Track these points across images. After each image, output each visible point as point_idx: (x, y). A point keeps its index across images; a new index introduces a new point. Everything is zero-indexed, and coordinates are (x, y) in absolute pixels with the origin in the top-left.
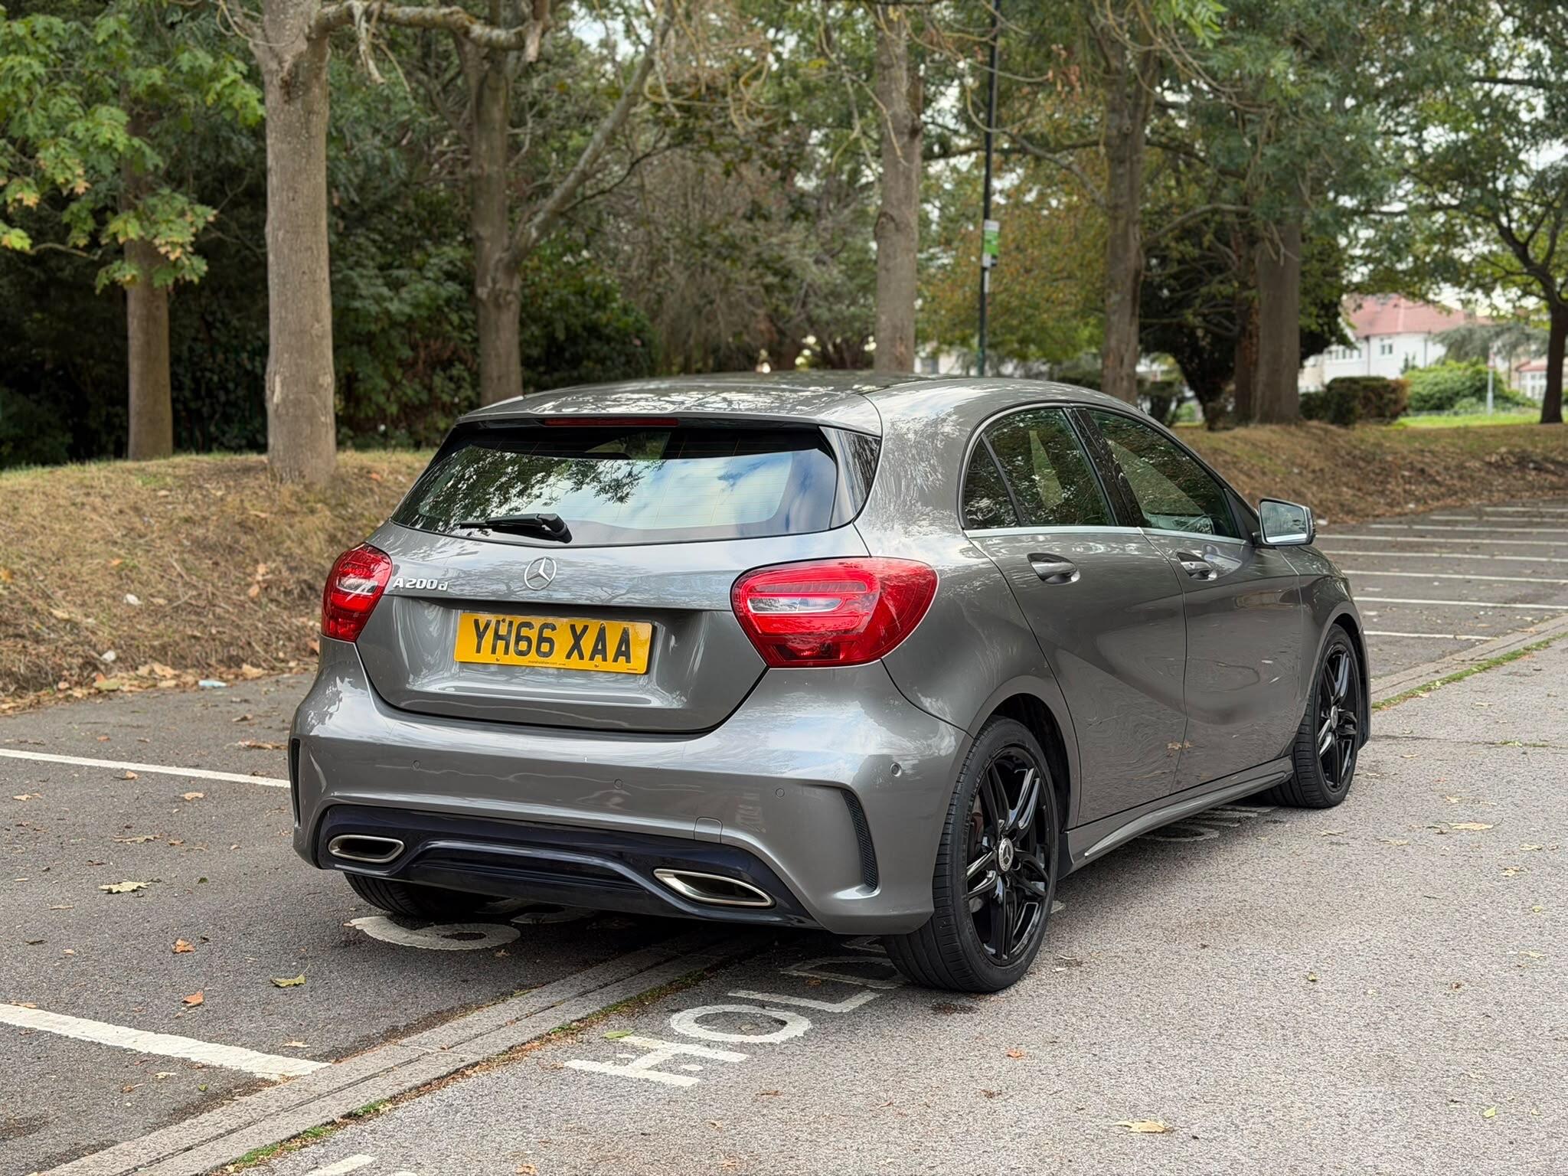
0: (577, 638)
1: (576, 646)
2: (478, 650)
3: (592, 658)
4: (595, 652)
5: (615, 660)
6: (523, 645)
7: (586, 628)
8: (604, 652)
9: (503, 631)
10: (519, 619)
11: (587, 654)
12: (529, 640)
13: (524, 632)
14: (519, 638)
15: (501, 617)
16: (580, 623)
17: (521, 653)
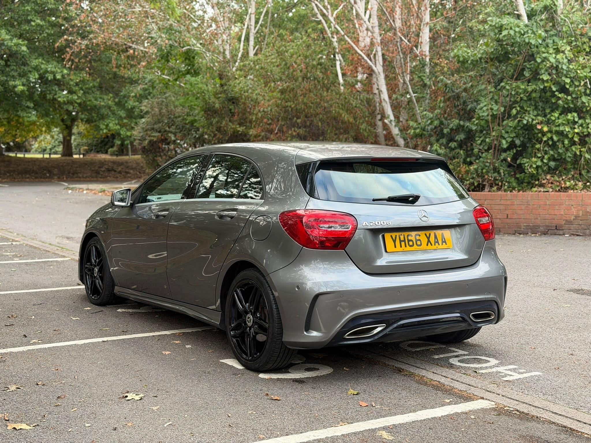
0: (428, 238)
1: (429, 241)
2: (395, 247)
3: (435, 245)
4: (435, 243)
5: (442, 244)
6: (411, 243)
7: (430, 234)
8: (438, 242)
9: (402, 238)
10: (406, 234)
11: (433, 243)
12: (412, 241)
13: (410, 238)
14: (409, 241)
15: (400, 233)
16: (428, 233)
17: (411, 246)
